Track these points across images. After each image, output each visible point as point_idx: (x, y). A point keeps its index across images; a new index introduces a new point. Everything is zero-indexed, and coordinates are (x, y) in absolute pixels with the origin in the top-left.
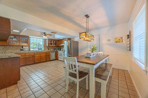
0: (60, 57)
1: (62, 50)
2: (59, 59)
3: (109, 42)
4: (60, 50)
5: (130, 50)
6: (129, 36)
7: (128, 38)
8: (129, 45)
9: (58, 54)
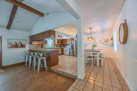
0: (66, 52)
1: (66, 47)
2: (65, 54)
3: (101, 42)
4: (65, 47)
5: (113, 46)
6: (112, 39)
7: (112, 40)
8: (112, 44)
9: (64, 50)
